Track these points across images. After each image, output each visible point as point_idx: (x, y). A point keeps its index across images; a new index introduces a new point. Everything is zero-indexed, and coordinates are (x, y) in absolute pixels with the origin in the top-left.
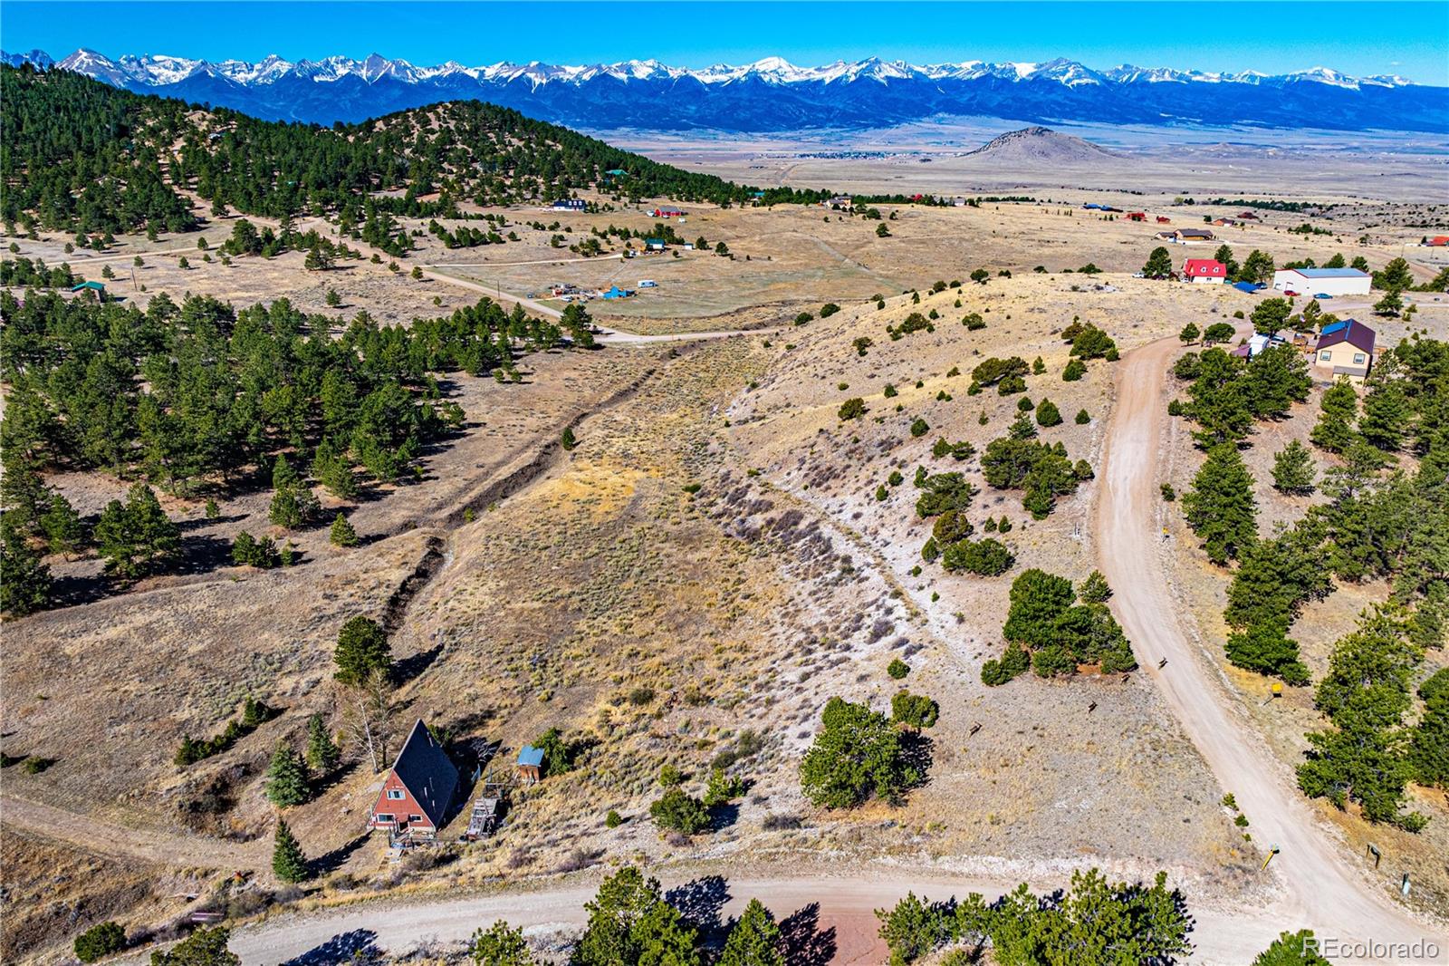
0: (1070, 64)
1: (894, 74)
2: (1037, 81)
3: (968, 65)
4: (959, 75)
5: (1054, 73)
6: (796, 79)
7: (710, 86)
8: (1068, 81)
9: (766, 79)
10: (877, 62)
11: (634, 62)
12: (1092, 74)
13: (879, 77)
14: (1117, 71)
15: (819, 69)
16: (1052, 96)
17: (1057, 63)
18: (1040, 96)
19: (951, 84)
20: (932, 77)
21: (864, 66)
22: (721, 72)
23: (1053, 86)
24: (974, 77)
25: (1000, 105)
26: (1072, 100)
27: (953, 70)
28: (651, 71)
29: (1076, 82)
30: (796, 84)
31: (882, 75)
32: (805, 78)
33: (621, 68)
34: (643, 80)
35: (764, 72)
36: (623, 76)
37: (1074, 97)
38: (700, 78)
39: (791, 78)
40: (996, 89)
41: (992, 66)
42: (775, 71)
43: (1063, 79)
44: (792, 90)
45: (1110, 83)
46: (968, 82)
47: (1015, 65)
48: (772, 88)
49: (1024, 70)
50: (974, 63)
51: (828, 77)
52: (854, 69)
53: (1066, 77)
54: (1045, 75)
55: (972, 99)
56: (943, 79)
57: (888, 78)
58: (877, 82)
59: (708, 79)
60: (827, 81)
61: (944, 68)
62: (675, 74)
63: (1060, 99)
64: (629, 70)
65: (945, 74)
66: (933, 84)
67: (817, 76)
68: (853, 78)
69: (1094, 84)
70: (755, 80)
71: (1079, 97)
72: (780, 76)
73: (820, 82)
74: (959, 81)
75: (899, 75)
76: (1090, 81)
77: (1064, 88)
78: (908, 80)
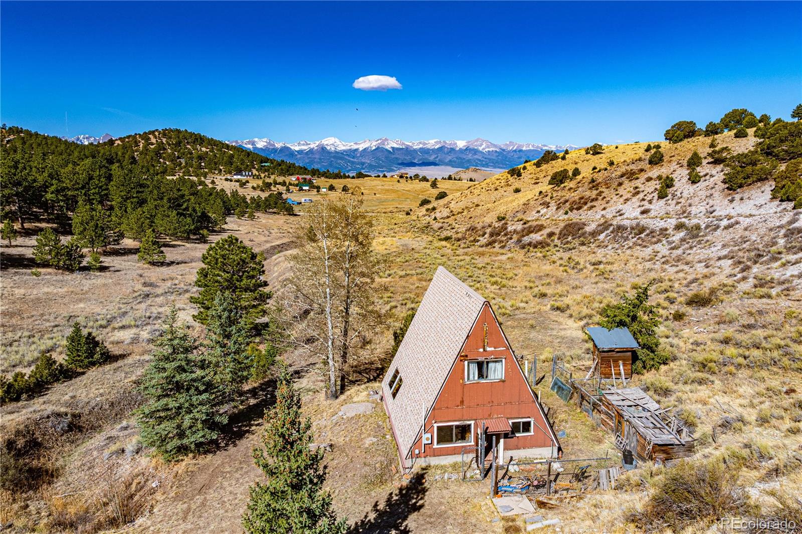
0: (484, 141)
1: (395, 146)
2: (467, 149)
3: (432, 142)
4: (429, 146)
5: (476, 146)
6: (344, 148)
7: (298, 152)
8: (483, 149)
9: (328, 148)
10: (386, 140)
11: (256, 139)
12: (495, 146)
13: (388, 147)
14: (506, 144)
15: (355, 144)
16: (476, 157)
17: (477, 140)
18: (470, 156)
19: (425, 151)
20: (415, 147)
21: (379, 141)
22: (303, 145)
23: (476, 152)
24: (436, 147)
25: (450, 161)
26: (486, 158)
27: (425, 144)
28: (265, 144)
29: (487, 150)
30: (344, 151)
31: (389, 146)
32: (349, 148)
33: (249, 143)
34: (261, 149)
35: (327, 145)
36: (250, 146)
38: (292, 148)
39: (341, 148)
40: (448, 153)
41: (445, 142)
42: (333, 144)
43: (480, 149)
44: (342, 154)
45: (504, 150)
46: (433, 150)
47: (457, 142)
48: (331, 153)
49: (461, 144)
50: (436, 140)
51: (361, 147)
52: (374, 143)
53: (482, 147)
54: (471, 147)
55: (435, 158)
56: (420, 148)
57: (393, 148)
58: (386, 150)
59: (297, 148)
60: (361, 149)
61: (420, 143)
62: (278, 145)
63: (480, 158)
64: (253, 143)
65: (421, 146)
66: (415, 151)
67: (355, 147)
68: (374, 148)
69: (496, 151)
70: (323, 149)
71: (489, 157)
72: (335, 147)
73: (357, 150)
74: (428, 149)
75: (398, 146)
76: (494, 149)
77: (481, 152)
78: (402, 149)
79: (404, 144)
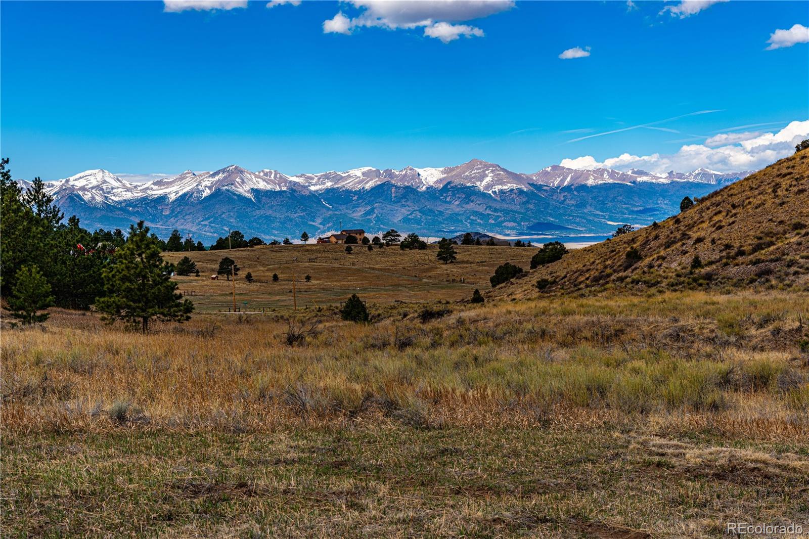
0: (487, 167)
1: (262, 185)
2: (448, 189)
3: (358, 173)
4: (348, 184)
5: (469, 178)
6: (128, 196)
8: (488, 187)
9: (87, 197)
10: (238, 171)
12: (517, 177)
13: (243, 190)
14: (546, 173)
15: (159, 183)
16: (471, 206)
17: (471, 166)
18: (455, 206)
19: (340, 197)
20: (313, 188)
21: (221, 176)
23: (469, 193)
24: (368, 186)
25: (406, 220)
26: (496, 210)
27: (339, 179)
29: (497, 188)
30: (129, 203)
31: (247, 188)
32: (139, 195)
35: (83, 189)
37: (498, 206)
39: (122, 195)
40: (398, 200)
41: (389, 173)
42: (98, 187)
43: (481, 185)
44: (121, 209)
45: (539, 188)
46: (362, 195)
47: (420, 171)
48: (95, 208)
49: (431, 176)
50: (366, 169)
51: (173, 192)
52: (207, 182)
53: (484, 183)
54: (457, 182)
55: (368, 213)
56: (328, 191)
57: (256, 192)
58: (240, 197)
60: (173, 197)
61: (327, 177)
63: (481, 209)
65: (329, 184)
66: (315, 196)
67: (158, 192)
68: (207, 192)
69: (521, 192)
70: (71, 198)
71: (505, 206)
72: (106, 193)
73: (162, 199)
74: (348, 192)
75: (269, 187)
76: (514, 186)
77: (484, 195)
78: (281, 192)
79: (286, 181)
